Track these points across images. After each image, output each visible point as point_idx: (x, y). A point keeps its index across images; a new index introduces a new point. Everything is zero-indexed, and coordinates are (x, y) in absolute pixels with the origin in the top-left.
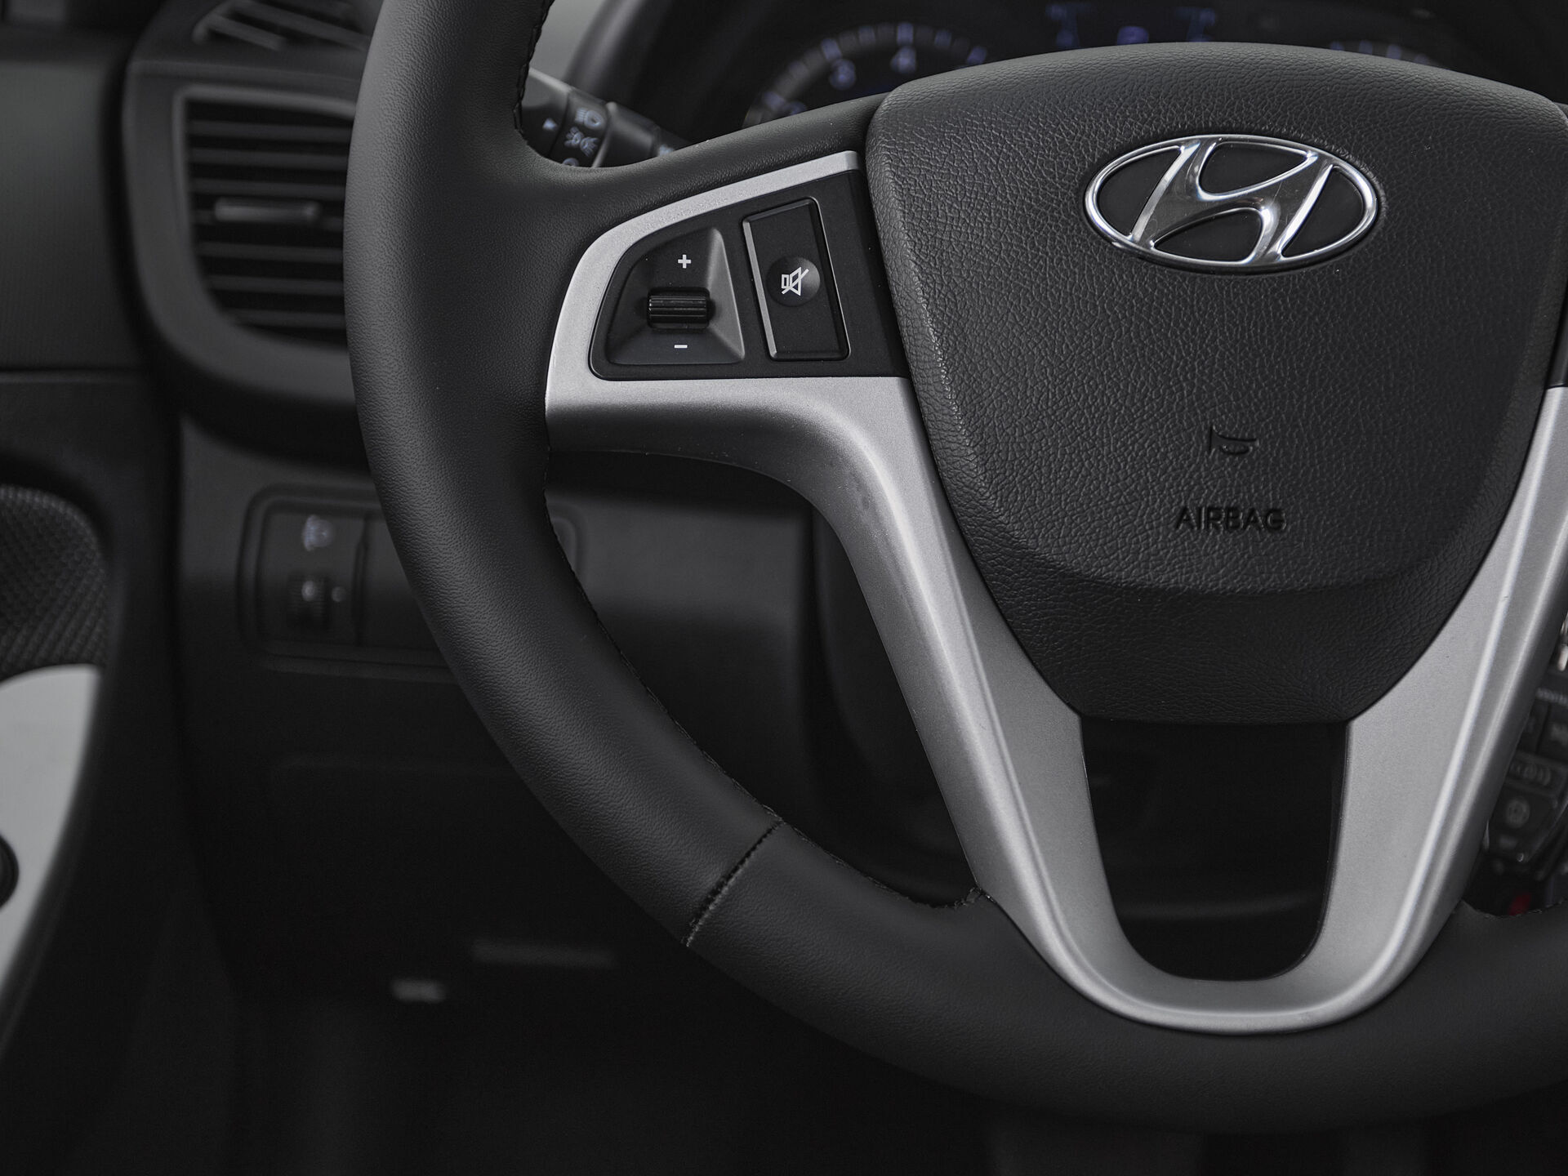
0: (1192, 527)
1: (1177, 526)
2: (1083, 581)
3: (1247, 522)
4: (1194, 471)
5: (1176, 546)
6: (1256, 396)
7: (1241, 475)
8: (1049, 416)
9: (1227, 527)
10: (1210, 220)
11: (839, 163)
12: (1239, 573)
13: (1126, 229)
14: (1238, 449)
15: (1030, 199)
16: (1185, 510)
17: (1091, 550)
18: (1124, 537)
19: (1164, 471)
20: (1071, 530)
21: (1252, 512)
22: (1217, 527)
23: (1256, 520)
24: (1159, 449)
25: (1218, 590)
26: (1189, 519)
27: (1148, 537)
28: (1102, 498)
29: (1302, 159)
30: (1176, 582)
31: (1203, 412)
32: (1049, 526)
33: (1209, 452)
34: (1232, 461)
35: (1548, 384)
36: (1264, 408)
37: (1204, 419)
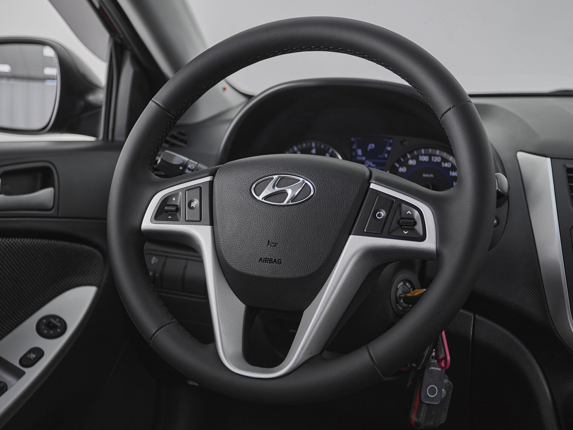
0: (262, 262)
1: (259, 262)
2: (239, 273)
3: (274, 262)
4: (264, 250)
5: (258, 266)
6: (279, 234)
7: (274, 251)
8: (237, 236)
9: (270, 263)
10: (277, 194)
11: (208, 179)
12: (271, 273)
13: (258, 196)
14: (274, 245)
15: (241, 188)
16: (261, 258)
17: (241, 266)
18: (248, 264)
19: (258, 249)
20: (238, 261)
21: (275, 259)
22: (267, 262)
23: (276, 261)
24: (257, 244)
25: (266, 277)
26: (262, 260)
27: (253, 264)
28: (245, 254)
29: (300, 180)
30: (258, 274)
31: (268, 236)
32: (234, 260)
33: (268, 246)
34: (272, 248)
35: (350, 234)
36: (281, 236)
37: (268, 238)
